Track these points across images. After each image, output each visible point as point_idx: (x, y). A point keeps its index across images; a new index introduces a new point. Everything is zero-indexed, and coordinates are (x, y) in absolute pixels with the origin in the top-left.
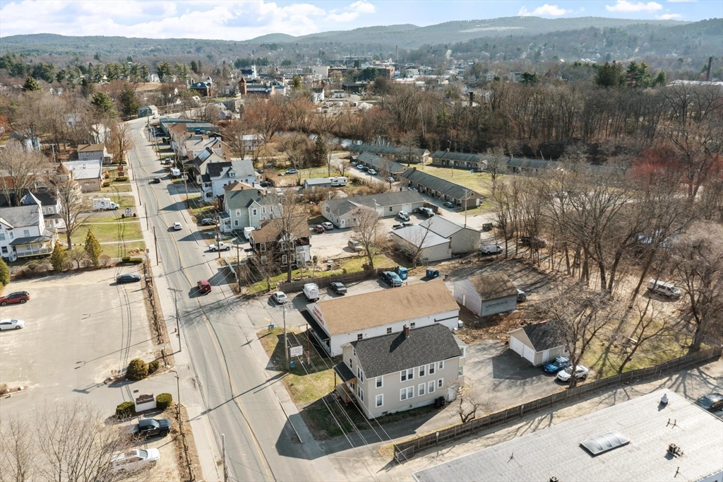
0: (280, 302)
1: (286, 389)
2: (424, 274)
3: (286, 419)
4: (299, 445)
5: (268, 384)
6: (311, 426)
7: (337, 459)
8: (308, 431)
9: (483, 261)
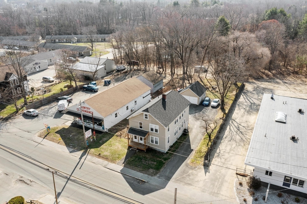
0: (35, 115)
1: (98, 158)
2: (103, 84)
3: (120, 174)
4: (146, 184)
5: (82, 160)
6: (140, 170)
7: (178, 180)
8: (142, 174)
9: (123, 73)
